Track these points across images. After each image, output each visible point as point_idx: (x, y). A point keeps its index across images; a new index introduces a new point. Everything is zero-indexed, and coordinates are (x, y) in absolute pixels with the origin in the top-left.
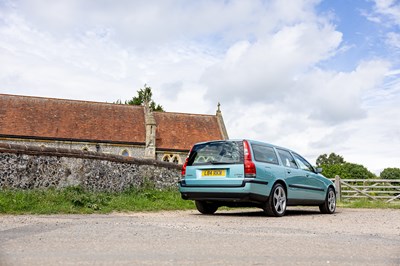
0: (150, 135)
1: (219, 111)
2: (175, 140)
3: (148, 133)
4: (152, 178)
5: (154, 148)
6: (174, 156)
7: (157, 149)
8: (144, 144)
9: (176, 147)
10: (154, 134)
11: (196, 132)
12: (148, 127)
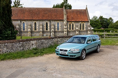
0: (65, 17)
1: (87, 8)
2: (73, 18)
3: (64, 17)
4: (57, 42)
5: (66, 21)
6: (72, 23)
7: (67, 22)
8: (63, 20)
9: (73, 21)
10: (66, 17)
11: (79, 15)
12: (64, 15)
